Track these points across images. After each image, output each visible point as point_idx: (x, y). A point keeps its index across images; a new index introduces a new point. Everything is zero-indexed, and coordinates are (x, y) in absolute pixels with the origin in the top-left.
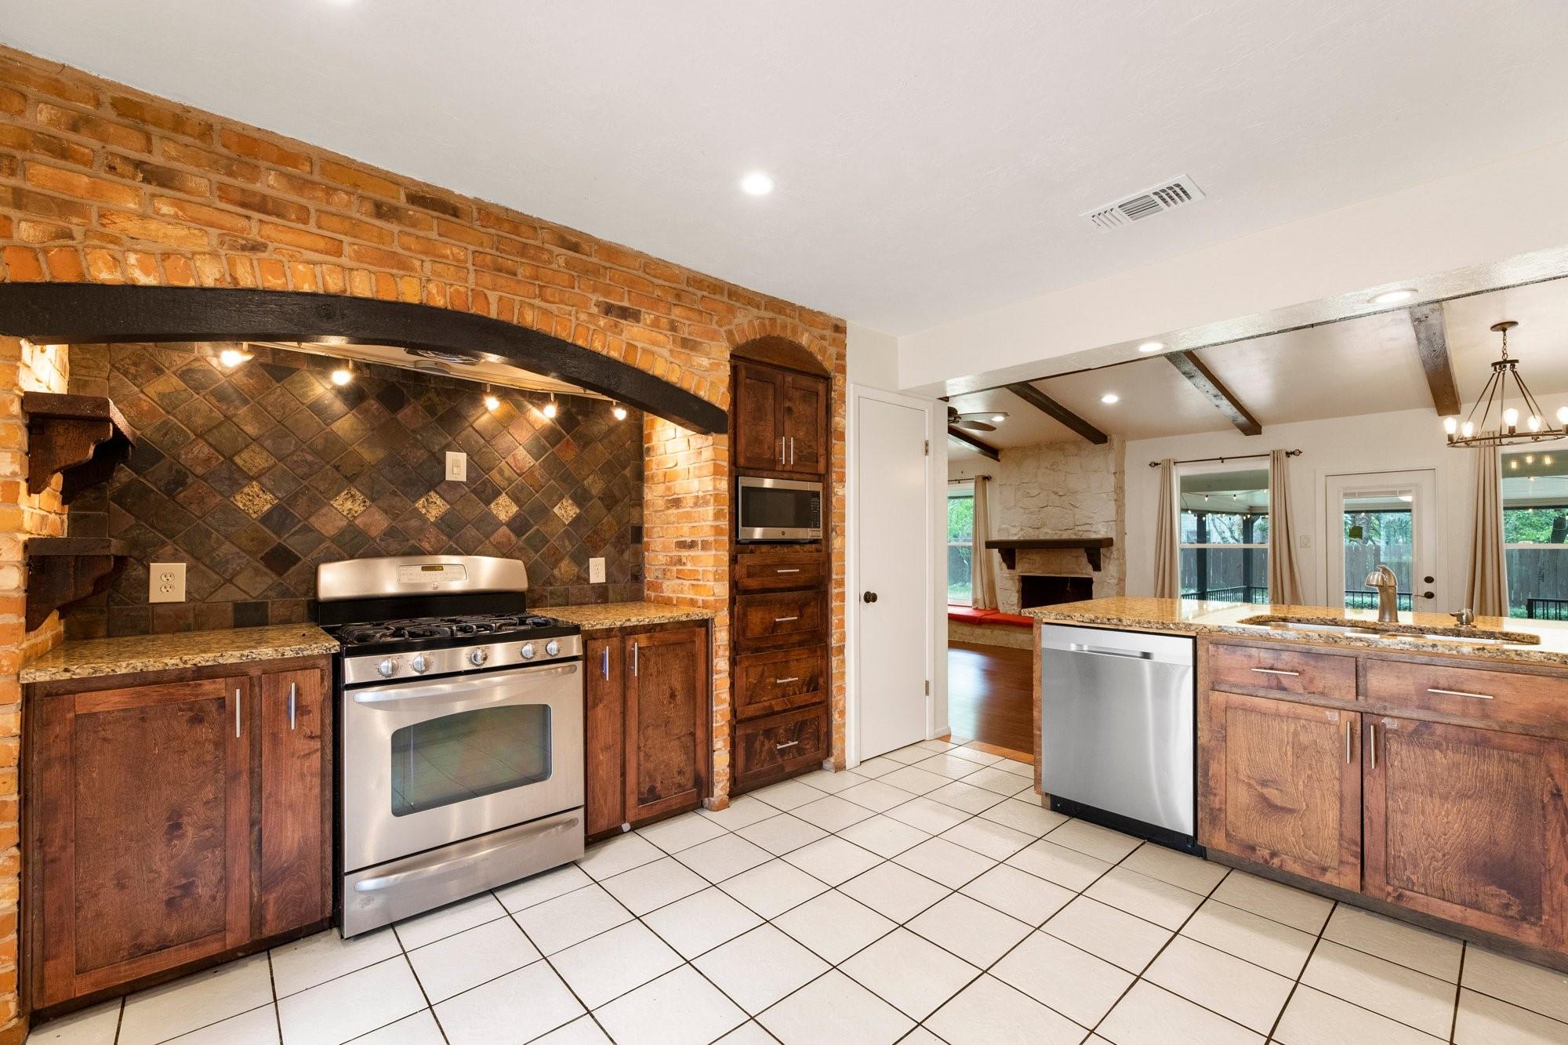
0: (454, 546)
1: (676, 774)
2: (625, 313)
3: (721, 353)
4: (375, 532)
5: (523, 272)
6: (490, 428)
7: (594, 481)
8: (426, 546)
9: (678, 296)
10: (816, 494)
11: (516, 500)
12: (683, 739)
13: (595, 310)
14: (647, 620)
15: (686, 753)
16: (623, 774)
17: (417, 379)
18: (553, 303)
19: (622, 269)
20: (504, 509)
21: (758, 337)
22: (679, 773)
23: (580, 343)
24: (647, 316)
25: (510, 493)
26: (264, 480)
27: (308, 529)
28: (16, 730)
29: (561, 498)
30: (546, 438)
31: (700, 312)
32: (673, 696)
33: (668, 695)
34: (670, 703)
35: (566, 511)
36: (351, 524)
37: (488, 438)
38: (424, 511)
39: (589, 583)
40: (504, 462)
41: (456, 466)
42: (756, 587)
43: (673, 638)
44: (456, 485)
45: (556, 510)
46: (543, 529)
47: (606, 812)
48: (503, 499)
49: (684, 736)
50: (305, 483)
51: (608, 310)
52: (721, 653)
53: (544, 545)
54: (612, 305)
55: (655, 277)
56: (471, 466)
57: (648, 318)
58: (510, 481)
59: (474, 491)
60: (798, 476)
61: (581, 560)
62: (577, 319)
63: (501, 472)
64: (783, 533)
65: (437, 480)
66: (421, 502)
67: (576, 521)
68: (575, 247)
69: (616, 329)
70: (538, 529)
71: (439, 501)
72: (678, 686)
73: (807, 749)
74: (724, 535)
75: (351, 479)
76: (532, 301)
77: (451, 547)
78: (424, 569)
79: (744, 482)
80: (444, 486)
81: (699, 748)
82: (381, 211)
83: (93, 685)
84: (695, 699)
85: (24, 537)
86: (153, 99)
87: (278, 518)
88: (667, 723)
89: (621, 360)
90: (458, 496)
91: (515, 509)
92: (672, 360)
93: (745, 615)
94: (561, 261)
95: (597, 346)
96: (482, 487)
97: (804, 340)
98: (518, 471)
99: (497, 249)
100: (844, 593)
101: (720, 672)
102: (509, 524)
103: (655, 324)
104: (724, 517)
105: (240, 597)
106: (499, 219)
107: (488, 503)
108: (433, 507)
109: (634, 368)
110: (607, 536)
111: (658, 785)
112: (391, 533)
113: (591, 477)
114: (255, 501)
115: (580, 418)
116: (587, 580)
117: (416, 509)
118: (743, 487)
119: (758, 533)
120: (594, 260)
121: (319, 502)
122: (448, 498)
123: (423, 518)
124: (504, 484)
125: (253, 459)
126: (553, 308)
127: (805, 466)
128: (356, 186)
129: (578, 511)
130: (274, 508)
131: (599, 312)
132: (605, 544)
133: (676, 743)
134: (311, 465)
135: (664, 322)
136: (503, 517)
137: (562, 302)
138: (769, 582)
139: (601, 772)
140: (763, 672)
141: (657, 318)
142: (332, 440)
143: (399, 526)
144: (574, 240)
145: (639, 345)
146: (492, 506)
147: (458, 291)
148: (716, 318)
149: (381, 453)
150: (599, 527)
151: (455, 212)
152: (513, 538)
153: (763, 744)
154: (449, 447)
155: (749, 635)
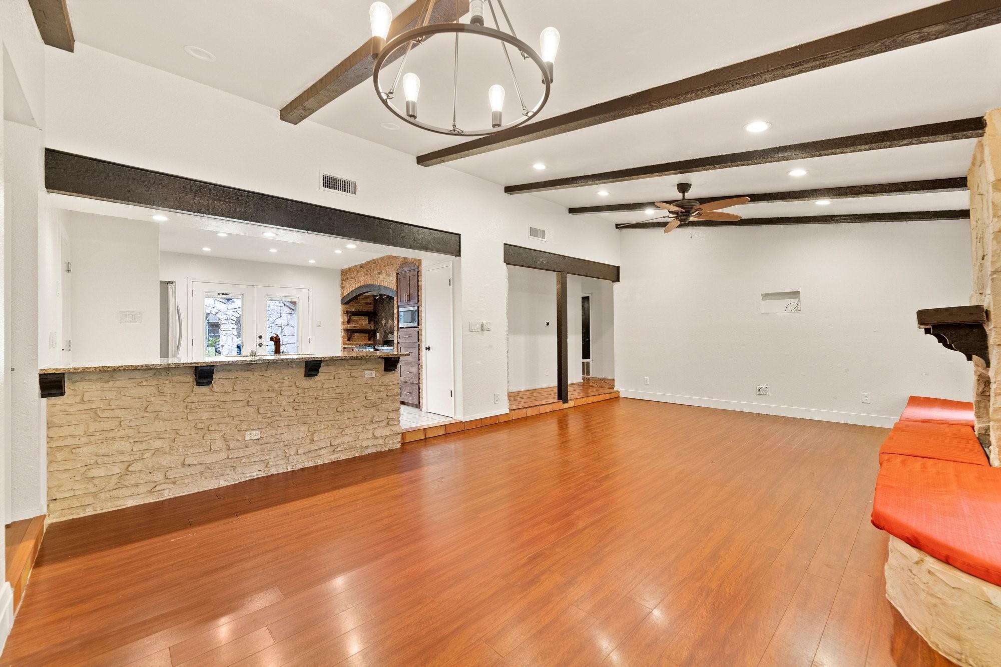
2: (380, 273)
3: (395, 275)
13: (376, 275)
24: (383, 272)
54: (378, 273)
60: (412, 305)
69: (379, 278)
92: (386, 281)
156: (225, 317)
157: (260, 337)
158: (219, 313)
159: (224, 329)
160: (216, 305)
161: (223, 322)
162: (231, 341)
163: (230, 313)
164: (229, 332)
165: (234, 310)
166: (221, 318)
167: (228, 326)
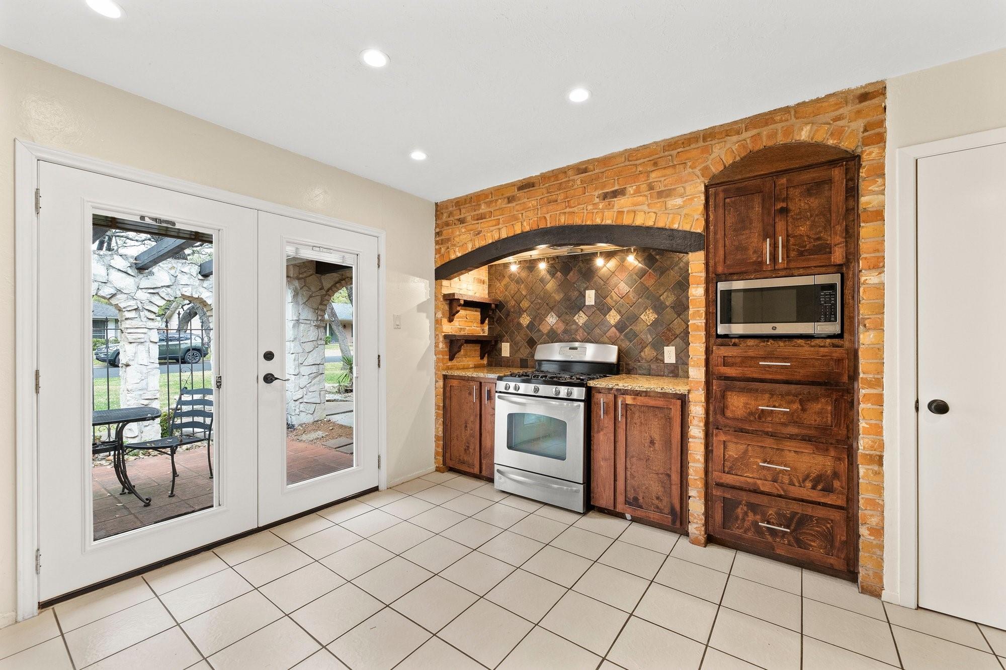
0: (590, 338)
1: (654, 498)
2: (615, 194)
3: (696, 190)
4: (559, 331)
5: (561, 198)
6: (606, 274)
7: (668, 296)
8: (578, 338)
9: (655, 164)
10: (832, 287)
11: (619, 312)
12: (661, 476)
13: (597, 200)
14: (630, 387)
15: (664, 487)
16: (615, 480)
17: (574, 258)
18: (575, 207)
19: (613, 167)
20: (613, 318)
21: (738, 158)
22: (658, 498)
23: (589, 223)
24: (630, 189)
25: (616, 309)
26: (527, 311)
27: (539, 330)
28: (442, 387)
29: (646, 308)
30: (636, 274)
31: (674, 166)
32: (652, 442)
33: (648, 441)
34: (650, 447)
35: (649, 317)
36: (552, 328)
37: (606, 280)
38: (577, 321)
39: (664, 363)
40: (613, 292)
41: (590, 297)
42: (734, 375)
43: (652, 402)
44: (590, 307)
45: (642, 316)
46: (634, 328)
47: (605, 497)
48: (613, 312)
49: (662, 474)
50: (539, 311)
51: (605, 196)
52: (695, 422)
53: (635, 338)
54: (607, 193)
55: (636, 160)
56: (597, 296)
57: (631, 190)
58: (617, 302)
59: (598, 309)
60: (801, 271)
61: (659, 346)
62: (587, 210)
63: (612, 298)
64: (774, 328)
65: (583, 305)
66: (576, 317)
67: (655, 323)
68: (585, 171)
69: (610, 206)
70: (631, 329)
71: (584, 316)
72: (657, 437)
73: (811, 546)
74: (700, 331)
75: (552, 309)
76: (565, 211)
77: (588, 338)
78: (570, 349)
79: (722, 286)
80: (585, 308)
81: (674, 487)
82: (510, 200)
83: (454, 378)
84: (670, 450)
85: (443, 334)
86: (461, 197)
87: (531, 326)
88: (647, 460)
89: (614, 224)
90: (591, 312)
91: (619, 317)
92: (650, 210)
93: (723, 397)
94: (579, 182)
95: (598, 221)
96: (602, 307)
97: (804, 135)
98: (620, 296)
99: (549, 193)
100: (881, 395)
101: (694, 437)
102: (615, 326)
103: (638, 191)
104: (700, 316)
105: (521, 356)
106: (549, 178)
107: (605, 315)
108: (581, 319)
109: (622, 226)
110: (678, 332)
111: (640, 498)
112: (565, 331)
113: (665, 294)
114: (525, 320)
115: (657, 257)
116: (663, 361)
117: (574, 320)
118: (721, 291)
119: (738, 329)
120: (597, 171)
121: (542, 319)
122: (587, 313)
123: (577, 324)
124: (613, 304)
125: (525, 304)
126: (575, 209)
127: (809, 260)
128: (503, 195)
129: (656, 317)
130: (530, 322)
131: (600, 200)
132: (676, 338)
133: (655, 476)
134: (539, 303)
135: (644, 187)
136: (613, 322)
137: (579, 204)
138: (750, 372)
139: (601, 472)
140: (746, 451)
141: (638, 187)
142: (546, 292)
143: (568, 328)
144: (584, 167)
145: (625, 210)
146: (607, 316)
147: (534, 221)
148: (689, 164)
149: (562, 295)
150: (671, 326)
151: (533, 185)
152: (618, 334)
153: (746, 514)
154: (587, 288)
155: (729, 414)
156: (133, 304)
157: (269, 356)
158: (118, 296)
159: (129, 331)
160: (111, 278)
161: (128, 315)
162: (145, 355)
163: (142, 295)
164: (142, 336)
165: (152, 291)
166: (122, 305)
167: (140, 324)
